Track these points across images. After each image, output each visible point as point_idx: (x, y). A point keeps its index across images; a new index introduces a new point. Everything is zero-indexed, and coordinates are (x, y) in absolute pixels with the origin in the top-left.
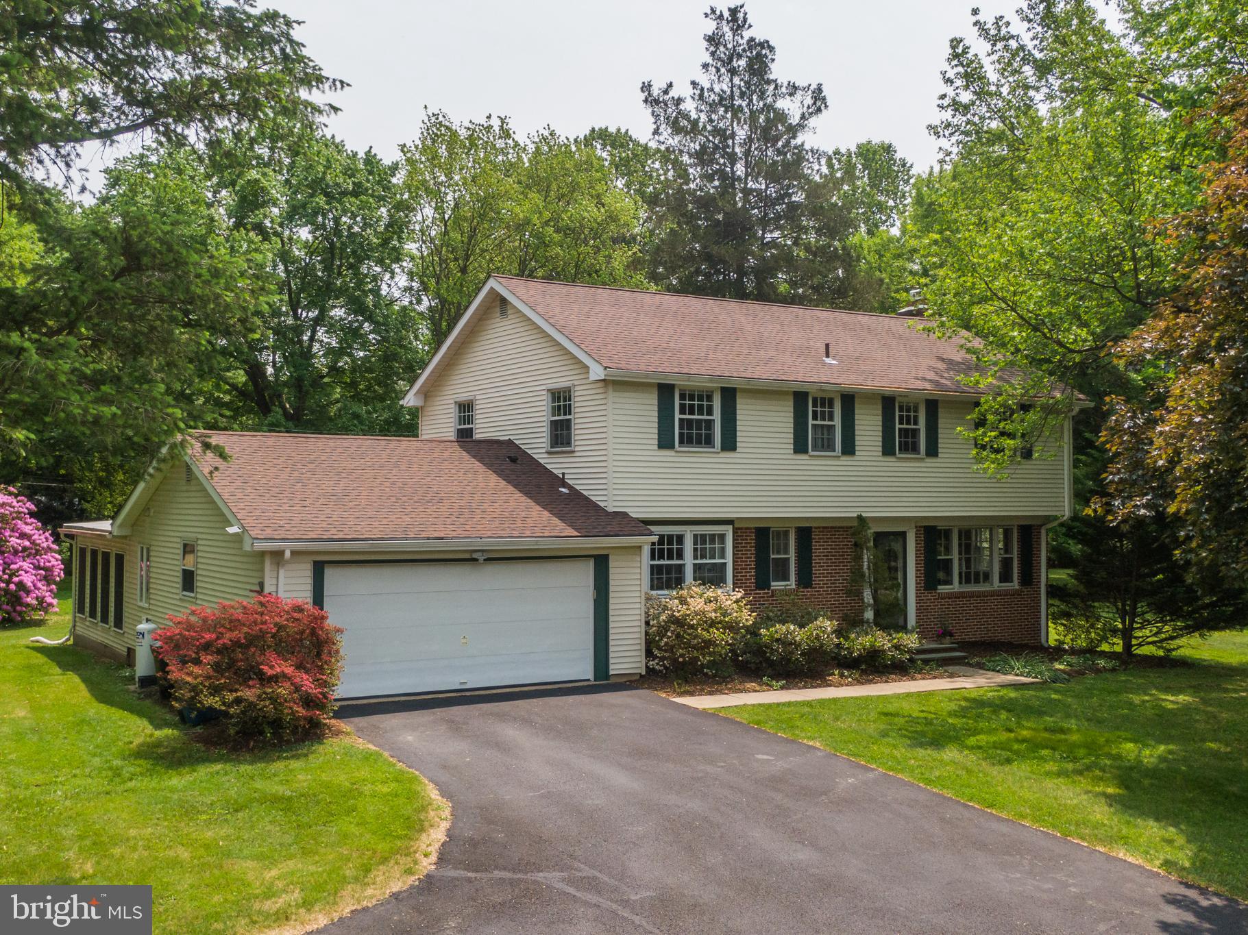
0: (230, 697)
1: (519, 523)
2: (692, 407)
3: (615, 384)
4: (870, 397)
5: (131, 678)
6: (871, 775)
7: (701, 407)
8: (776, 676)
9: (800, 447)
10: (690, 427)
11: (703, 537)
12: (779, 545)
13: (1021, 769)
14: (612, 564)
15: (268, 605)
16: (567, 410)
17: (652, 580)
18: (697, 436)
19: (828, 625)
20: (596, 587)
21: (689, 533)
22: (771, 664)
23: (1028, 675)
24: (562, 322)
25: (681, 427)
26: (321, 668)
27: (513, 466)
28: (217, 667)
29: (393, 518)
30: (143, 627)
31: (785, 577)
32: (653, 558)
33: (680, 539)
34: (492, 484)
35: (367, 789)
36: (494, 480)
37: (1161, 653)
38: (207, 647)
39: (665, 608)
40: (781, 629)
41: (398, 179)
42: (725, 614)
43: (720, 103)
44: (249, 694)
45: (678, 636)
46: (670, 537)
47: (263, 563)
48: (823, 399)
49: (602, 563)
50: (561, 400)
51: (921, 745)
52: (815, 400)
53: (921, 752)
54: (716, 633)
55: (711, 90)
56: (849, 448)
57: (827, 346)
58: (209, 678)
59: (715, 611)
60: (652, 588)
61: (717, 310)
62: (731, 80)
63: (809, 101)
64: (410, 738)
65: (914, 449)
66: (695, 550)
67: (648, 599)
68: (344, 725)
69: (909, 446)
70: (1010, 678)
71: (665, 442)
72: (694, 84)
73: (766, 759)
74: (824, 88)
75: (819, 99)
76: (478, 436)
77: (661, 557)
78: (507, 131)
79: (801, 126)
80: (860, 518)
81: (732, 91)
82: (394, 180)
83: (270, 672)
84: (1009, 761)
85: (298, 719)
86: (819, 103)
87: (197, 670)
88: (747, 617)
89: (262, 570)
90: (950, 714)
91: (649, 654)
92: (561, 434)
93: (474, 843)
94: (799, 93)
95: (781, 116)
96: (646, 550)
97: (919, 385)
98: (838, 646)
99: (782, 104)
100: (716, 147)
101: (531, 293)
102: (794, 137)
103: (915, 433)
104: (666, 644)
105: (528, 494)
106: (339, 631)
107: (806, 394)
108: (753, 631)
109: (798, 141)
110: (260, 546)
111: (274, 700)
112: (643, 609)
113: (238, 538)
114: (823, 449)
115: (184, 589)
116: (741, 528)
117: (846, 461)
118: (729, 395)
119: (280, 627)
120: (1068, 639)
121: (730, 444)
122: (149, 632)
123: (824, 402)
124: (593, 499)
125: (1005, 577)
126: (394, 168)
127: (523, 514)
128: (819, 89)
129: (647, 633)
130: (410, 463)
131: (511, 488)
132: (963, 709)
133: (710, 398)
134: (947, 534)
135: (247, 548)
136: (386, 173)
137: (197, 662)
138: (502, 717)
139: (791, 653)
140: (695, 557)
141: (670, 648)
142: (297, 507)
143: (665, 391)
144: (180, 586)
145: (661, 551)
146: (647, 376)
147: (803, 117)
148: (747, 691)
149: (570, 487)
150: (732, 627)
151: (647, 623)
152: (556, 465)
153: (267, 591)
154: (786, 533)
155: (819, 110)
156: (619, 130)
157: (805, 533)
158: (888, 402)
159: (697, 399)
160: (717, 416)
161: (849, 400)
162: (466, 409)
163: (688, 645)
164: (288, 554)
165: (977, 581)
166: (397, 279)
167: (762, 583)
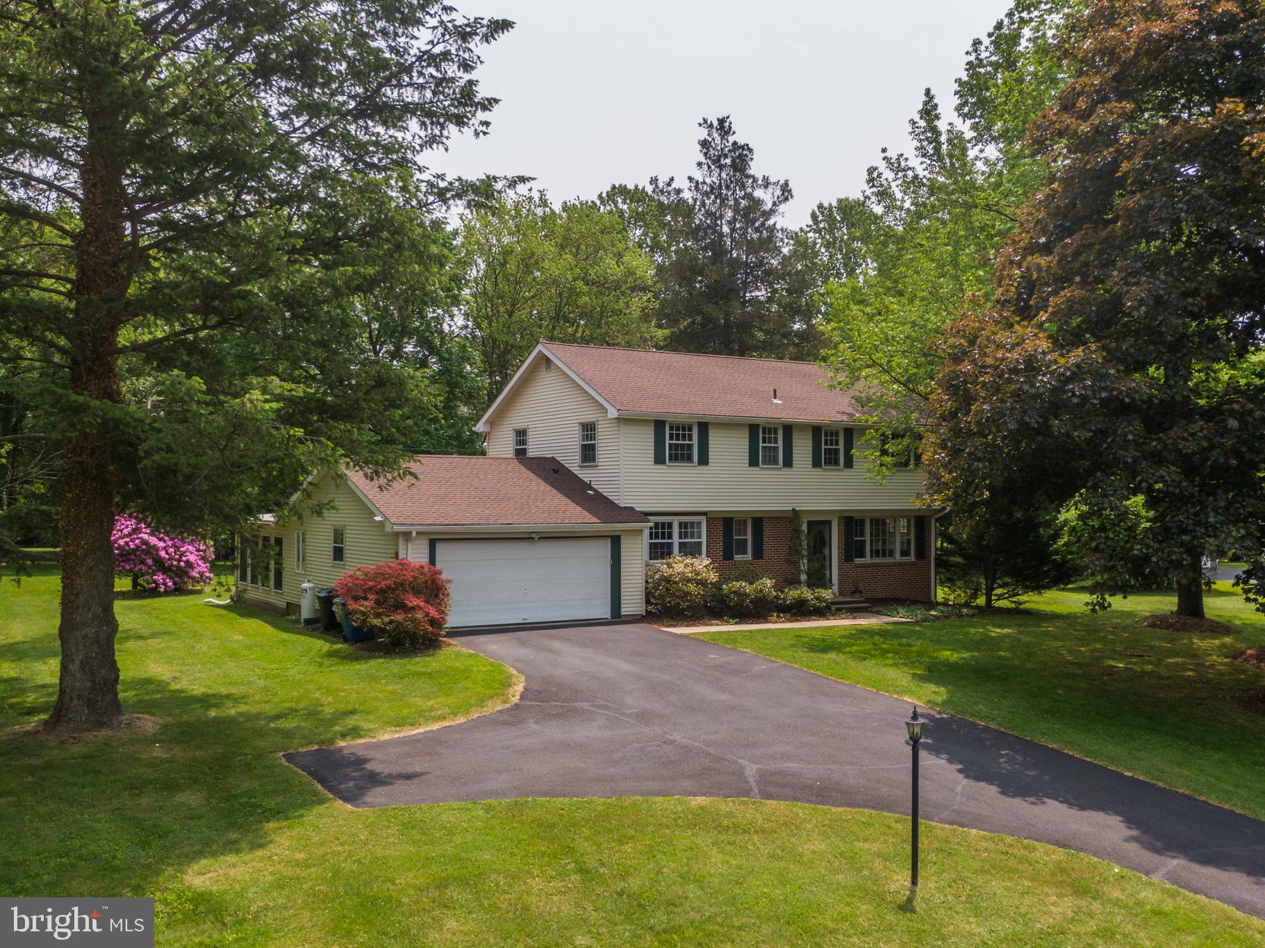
0: (387, 620)
1: (561, 514)
2: (678, 435)
3: (625, 421)
4: (803, 427)
5: (297, 621)
6: (776, 665)
7: (684, 435)
8: (733, 617)
9: (753, 462)
10: (676, 449)
11: (686, 524)
12: (740, 529)
13: (870, 663)
14: (622, 542)
15: (404, 565)
16: (592, 437)
17: (651, 553)
18: (681, 455)
19: (769, 583)
20: (612, 557)
21: (676, 521)
22: (729, 608)
23: (908, 617)
24: (589, 377)
25: (670, 449)
26: (440, 604)
27: (556, 476)
28: (378, 603)
29: (478, 511)
30: (305, 585)
31: (745, 552)
32: (651, 538)
33: (670, 525)
34: (542, 489)
35: (475, 669)
36: (543, 486)
37: (1013, 606)
38: (371, 589)
39: (659, 570)
40: (737, 585)
41: (458, 242)
42: (698, 574)
43: (711, 192)
44: (399, 617)
45: (668, 590)
46: (663, 524)
47: (397, 539)
48: (770, 429)
49: (616, 541)
50: (589, 429)
51: (814, 651)
52: (764, 429)
53: (812, 654)
54: (692, 587)
55: (704, 183)
56: (788, 463)
57: (775, 391)
58: (372, 608)
59: (691, 572)
60: (651, 559)
61: (699, 364)
62: (720, 175)
63: (778, 192)
64: (494, 648)
65: (836, 463)
66: (680, 533)
67: (647, 565)
68: (452, 641)
69: (832, 460)
70: (895, 619)
71: (659, 460)
72: (690, 179)
73: (713, 657)
74: (790, 183)
75: (786, 192)
76: (530, 454)
77: (657, 537)
78: (546, 201)
79: (772, 212)
80: (794, 510)
81: (720, 183)
82: (455, 243)
83: (410, 605)
84: (865, 659)
85: (427, 633)
86: (786, 194)
87: (366, 603)
88: (713, 577)
89: (397, 544)
90: (841, 637)
91: (648, 602)
92: (588, 454)
93: (539, 692)
94: (770, 187)
95: (758, 202)
96: (646, 532)
97: (839, 417)
98: (777, 597)
99: (759, 193)
100: (709, 226)
101: (568, 355)
102: (767, 220)
103: (837, 451)
104: (659, 595)
105: (566, 495)
106: (449, 581)
107: (757, 426)
108: (717, 586)
109: (771, 222)
110: (396, 528)
111: (414, 621)
112: (644, 572)
113: (381, 524)
114: (770, 463)
115: (335, 559)
116: (711, 518)
117: (786, 471)
118: (704, 427)
119: (415, 578)
120: (951, 597)
121: (704, 461)
122: (310, 588)
123: (770, 430)
124: (611, 498)
125: (905, 553)
126: (455, 233)
127: (563, 509)
128: (786, 183)
129: (646, 588)
130: (486, 474)
131: (555, 491)
132: (851, 634)
133: (690, 429)
134: (862, 522)
135: (388, 529)
136: (449, 238)
137: (365, 599)
138: (551, 637)
139: (743, 601)
140: (680, 538)
141: (662, 597)
142: (417, 504)
143: (659, 425)
144: (332, 557)
145: (657, 534)
146: (646, 415)
147: (774, 204)
148: (711, 625)
149: (595, 490)
150: (702, 583)
151: (647, 582)
152: (585, 475)
153: (400, 557)
154: (745, 522)
155: (786, 199)
156: (636, 186)
157: (759, 521)
158: (816, 430)
159: (681, 429)
160: (695, 442)
161: (788, 429)
162: (521, 434)
163: (673, 595)
164: (414, 534)
165: (884, 555)
166: (455, 319)
167: (728, 556)
